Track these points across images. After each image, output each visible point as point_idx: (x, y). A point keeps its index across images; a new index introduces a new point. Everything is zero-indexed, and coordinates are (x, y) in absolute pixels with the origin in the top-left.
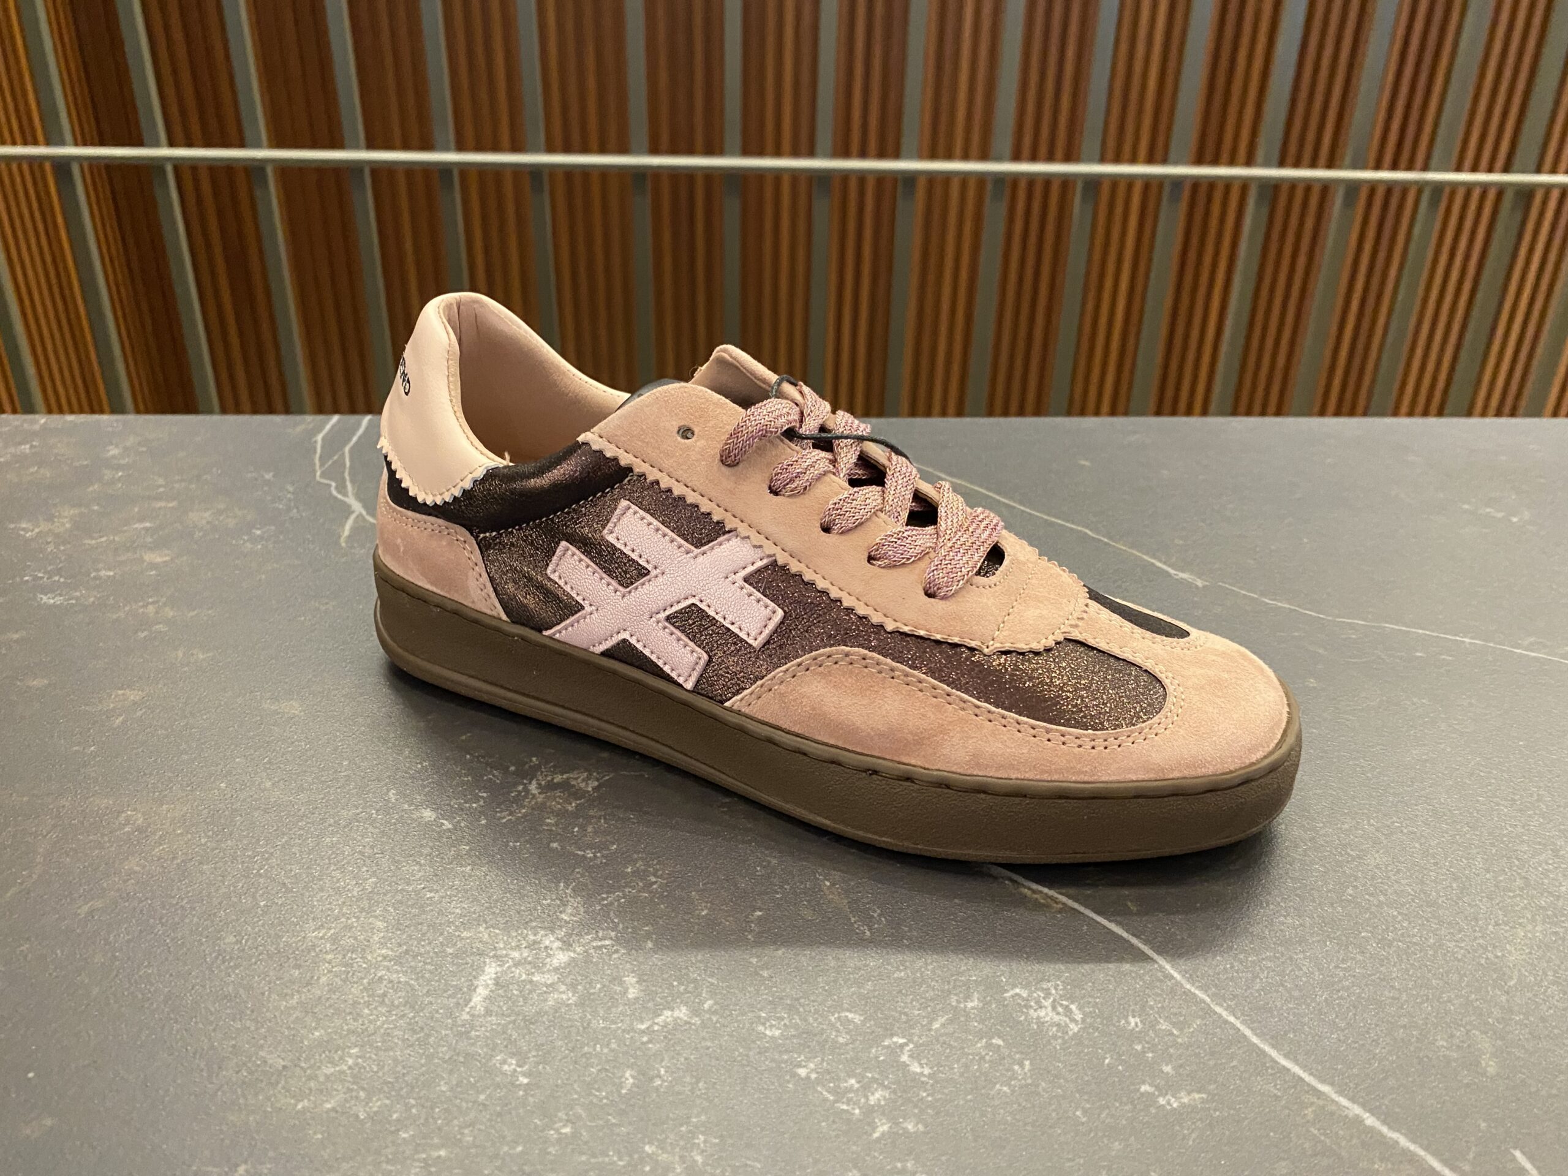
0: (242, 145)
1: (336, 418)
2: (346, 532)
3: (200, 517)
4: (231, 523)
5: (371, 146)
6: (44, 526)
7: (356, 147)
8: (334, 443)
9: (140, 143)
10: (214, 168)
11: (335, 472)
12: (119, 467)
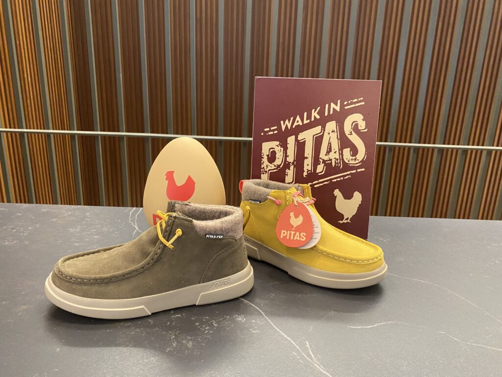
0: (118, 131)
1: (135, 208)
2: (134, 233)
3: (105, 229)
4: (111, 231)
5: (152, 132)
6: (75, 230)
7: (148, 133)
8: (133, 214)
9: (93, 131)
10: (110, 137)
11: (133, 221)
12: (88, 218)
